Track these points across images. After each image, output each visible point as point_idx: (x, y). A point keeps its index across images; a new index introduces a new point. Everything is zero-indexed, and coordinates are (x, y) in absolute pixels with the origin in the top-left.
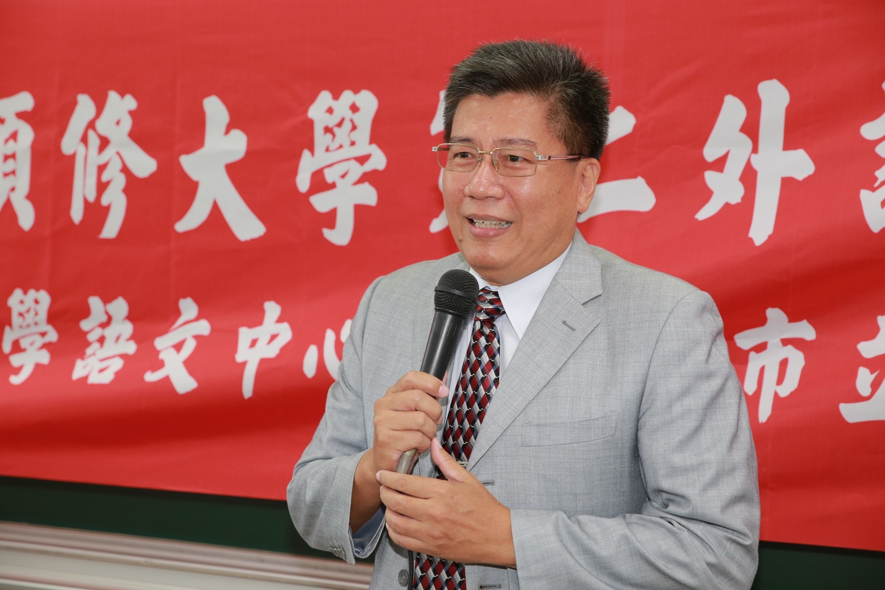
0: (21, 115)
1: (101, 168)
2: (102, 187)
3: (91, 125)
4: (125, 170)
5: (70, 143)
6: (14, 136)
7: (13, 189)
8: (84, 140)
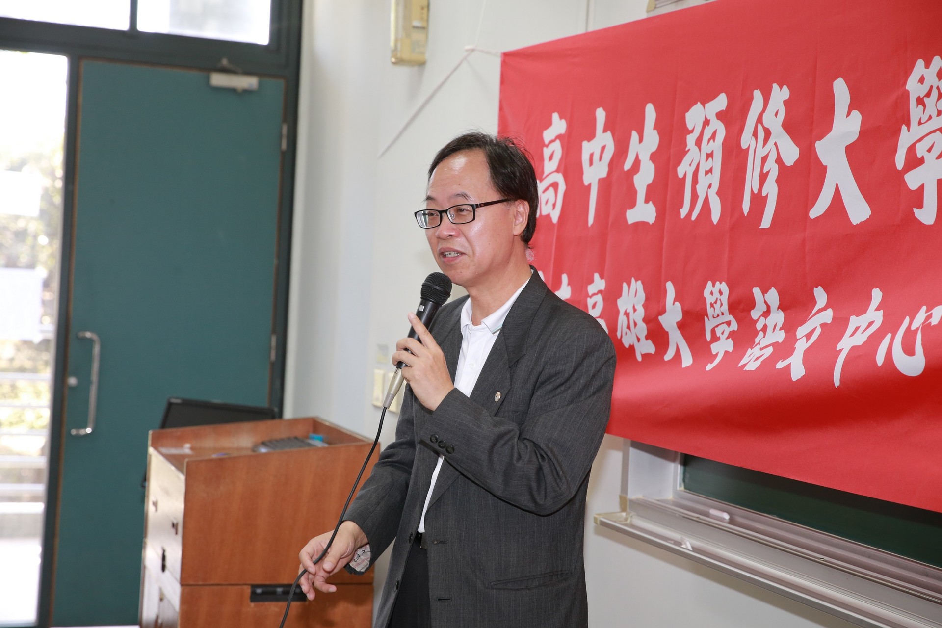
0: (720, 116)
1: (764, 159)
2: (763, 177)
3: (760, 120)
4: (779, 161)
5: (746, 140)
6: (713, 137)
7: (710, 186)
8: (755, 134)
